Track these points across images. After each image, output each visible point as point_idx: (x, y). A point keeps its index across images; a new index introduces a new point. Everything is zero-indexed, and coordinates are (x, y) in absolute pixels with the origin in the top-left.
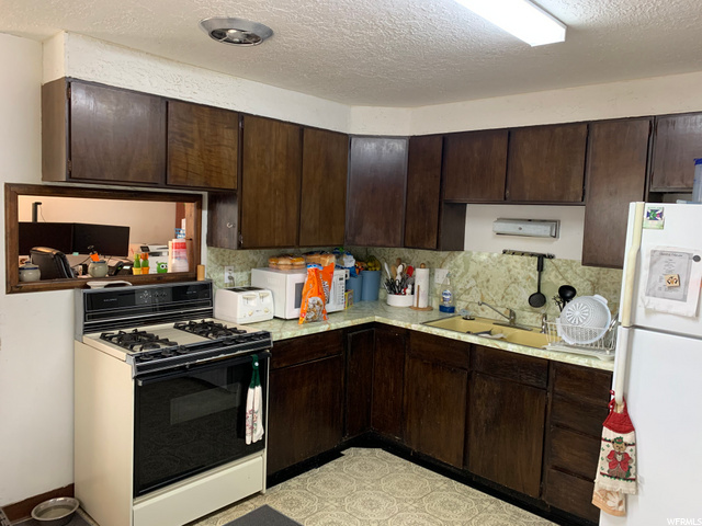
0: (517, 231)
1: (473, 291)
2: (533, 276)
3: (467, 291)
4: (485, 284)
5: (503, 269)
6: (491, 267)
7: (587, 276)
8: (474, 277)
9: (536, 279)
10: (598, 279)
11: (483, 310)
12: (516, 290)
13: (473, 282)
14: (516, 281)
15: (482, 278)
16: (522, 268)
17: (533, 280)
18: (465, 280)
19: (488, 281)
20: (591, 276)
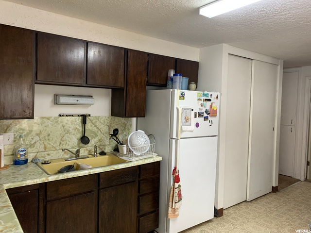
0: (75, 102)
1: (38, 144)
2: (78, 127)
3: (32, 145)
4: (47, 138)
5: (60, 126)
6: (50, 126)
7: (106, 123)
8: (37, 135)
9: (81, 129)
10: (111, 124)
11: (49, 155)
12: (68, 137)
13: (37, 138)
14: (68, 132)
15: (44, 134)
16: (72, 124)
17: (78, 130)
18: (30, 137)
19: (49, 135)
20: (108, 123)
